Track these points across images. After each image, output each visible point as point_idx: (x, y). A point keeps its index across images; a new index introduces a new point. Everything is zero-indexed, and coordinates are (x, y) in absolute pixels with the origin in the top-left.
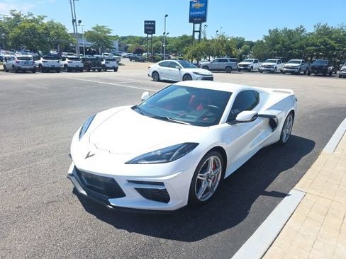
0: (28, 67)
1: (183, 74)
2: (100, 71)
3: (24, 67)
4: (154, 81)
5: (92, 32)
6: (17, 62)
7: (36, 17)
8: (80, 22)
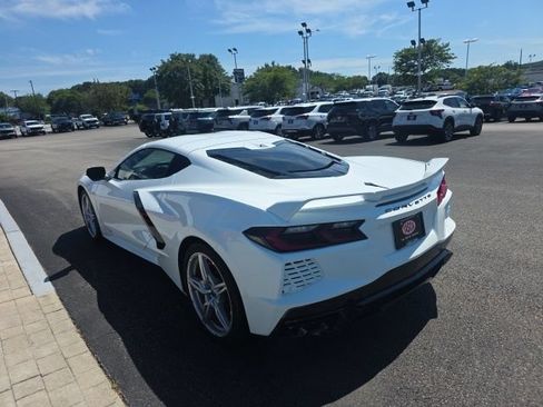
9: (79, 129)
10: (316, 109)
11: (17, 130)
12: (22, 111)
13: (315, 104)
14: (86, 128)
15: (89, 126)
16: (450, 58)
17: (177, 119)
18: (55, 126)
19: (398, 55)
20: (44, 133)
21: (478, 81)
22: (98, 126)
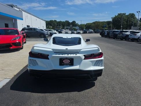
9: (88, 33)
11: (75, 32)
12: (80, 28)
14: (90, 33)
15: (91, 33)
17: (109, 32)
18: (83, 32)
20: (80, 33)
22: (93, 33)
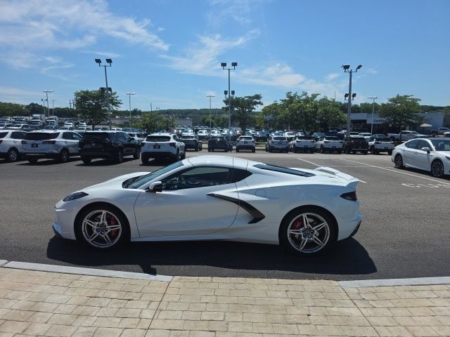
0: (280, 147)
1: (432, 159)
2: (365, 153)
3: (277, 146)
4: (396, 167)
5: (388, 104)
6: (272, 142)
7: (310, 96)
8: (354, 95)
10: (61, 135)
13: (58, 131)
16: (119, 103)
19: (77, 94)
21: (150, 123)
